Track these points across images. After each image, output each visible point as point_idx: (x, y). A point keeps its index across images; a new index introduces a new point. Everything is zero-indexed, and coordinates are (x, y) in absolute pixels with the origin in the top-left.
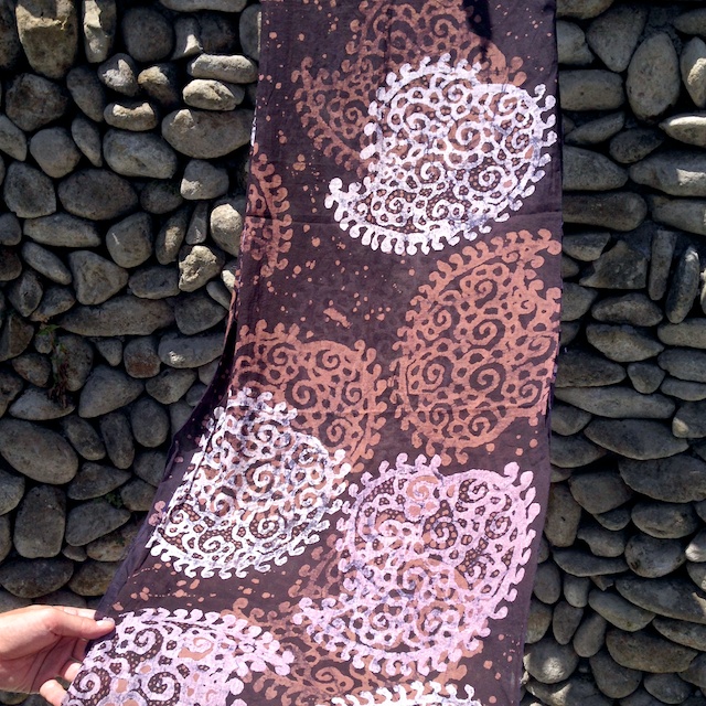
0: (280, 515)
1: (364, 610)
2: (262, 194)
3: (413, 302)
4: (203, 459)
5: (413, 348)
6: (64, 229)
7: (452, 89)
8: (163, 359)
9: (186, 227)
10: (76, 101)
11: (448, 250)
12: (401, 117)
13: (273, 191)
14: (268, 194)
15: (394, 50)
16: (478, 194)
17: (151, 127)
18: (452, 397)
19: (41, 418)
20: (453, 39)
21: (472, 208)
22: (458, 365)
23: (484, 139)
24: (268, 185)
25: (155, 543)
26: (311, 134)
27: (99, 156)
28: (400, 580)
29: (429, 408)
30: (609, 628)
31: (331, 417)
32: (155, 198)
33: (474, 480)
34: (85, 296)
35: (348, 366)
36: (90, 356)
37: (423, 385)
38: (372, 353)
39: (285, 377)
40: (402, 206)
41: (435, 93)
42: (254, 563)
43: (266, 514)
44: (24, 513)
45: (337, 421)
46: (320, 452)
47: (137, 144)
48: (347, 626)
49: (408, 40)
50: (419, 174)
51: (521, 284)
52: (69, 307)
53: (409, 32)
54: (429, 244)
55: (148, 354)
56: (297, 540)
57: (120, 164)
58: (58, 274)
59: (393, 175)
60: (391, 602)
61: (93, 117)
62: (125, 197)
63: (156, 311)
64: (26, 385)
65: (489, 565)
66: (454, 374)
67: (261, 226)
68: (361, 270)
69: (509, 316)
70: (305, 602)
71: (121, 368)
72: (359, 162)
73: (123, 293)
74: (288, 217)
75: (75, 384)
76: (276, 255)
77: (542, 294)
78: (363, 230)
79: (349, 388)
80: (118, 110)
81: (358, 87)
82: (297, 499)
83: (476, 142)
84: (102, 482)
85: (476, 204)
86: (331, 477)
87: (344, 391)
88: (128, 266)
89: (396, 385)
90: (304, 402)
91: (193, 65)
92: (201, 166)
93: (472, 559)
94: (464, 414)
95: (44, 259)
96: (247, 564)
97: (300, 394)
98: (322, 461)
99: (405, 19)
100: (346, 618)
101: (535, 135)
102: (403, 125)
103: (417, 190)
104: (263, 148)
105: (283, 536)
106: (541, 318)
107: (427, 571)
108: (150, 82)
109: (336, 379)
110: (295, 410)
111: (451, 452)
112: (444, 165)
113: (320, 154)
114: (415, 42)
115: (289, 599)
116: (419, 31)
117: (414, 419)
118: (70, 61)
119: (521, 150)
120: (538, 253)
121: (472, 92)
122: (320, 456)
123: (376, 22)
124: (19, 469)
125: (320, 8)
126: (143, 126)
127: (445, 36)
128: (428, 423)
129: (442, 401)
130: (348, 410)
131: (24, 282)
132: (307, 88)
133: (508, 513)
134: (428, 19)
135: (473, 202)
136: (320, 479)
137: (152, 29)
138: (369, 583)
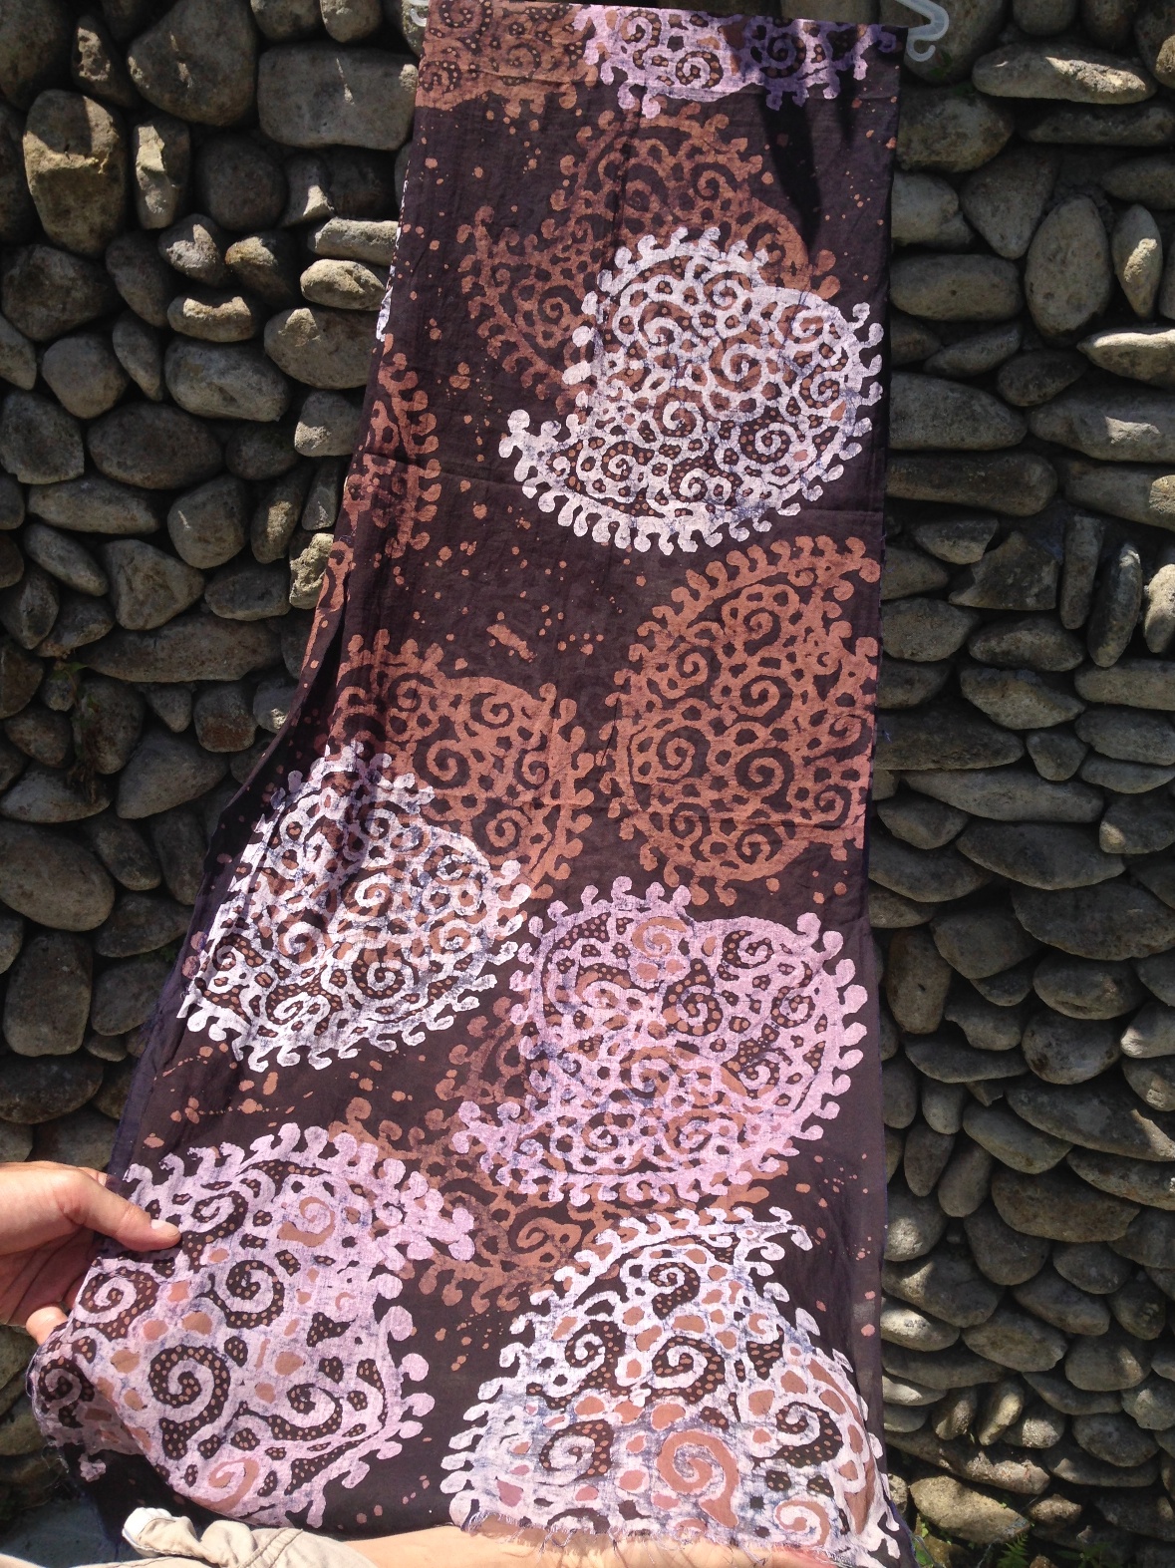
0: (405, 962)
1: (571, 1123)
2: (395, 420)
3: (643, 631)
4: (264, 858)
5: (642, 705)
6: (97, 504)
7: (720, 287)
8: (261, 721)
9: (302, 505)
10: (123, 293)
11: (704, 555)
12: (636, 321)
13: (413, 417)
14: (403, 421)
15: (630, 212)
16: (754, 465)
17: (245, 337)
18: (707, 796)
19: (53, 820)
20: (726, 205)
21: (744, 487)
22: (718, 744)
23: (766, 376)
24: (406, 405)
25: (194, 1008)
26: (483, 331)
27: (157, 382)
28: (625, 1075)
29: (669, 809)
30: (997, 1167)
31: (496, 806)
32: (251, 453)
33: (749, 933)
34: (130, 615)
35: (526, 723)
36: (136, 714)
37: (657, 770)
38: (568, 708)
39: (415, 732)
40: (629, 469)
41: (691, 289)
42: (366, 1035)
43: (381, 954)
44: (21, 979)
45: (505, 814)
46: (475, 861)
47: (222, 364)
48: (547, 1148)
49: (653, 198)
50: (659, 419)
51: (818, 624)
52: (104, 632)
53: (657, 185)
54: (674, 538)
55: (234, 713)
56: (438, 1006)
57: (193, 396)
58: (85, 578)
59: (618, 417)
60: (615, 1108)
61: (148, 318)
62: (200, 450)
63: (250, 641)
64: (28, 765)
65: (783, 1065)
66: (711, 758)
67: (389, 471)
68: (555, 567)
69: (799, 674)
70: (468, 1111)
71: (189, 736)
72: (559, 389)
73: (195, 611)
74: (434, 463)
75: (111, 762)
76: (411, 523)
77: (849, 645)
78: (561, 502)
79: (528, 759)
80: (190, 306)
81: (566, 265)
82: (434, 936)
83: (754, 378)
84: (155, 928)
85: (749, 482)
86: (495, 905)
87: (519, 763)
88: (204, 565)
89: (612, 764)
90: (448, 776)
91: (318, 236)
92: (328, 401)
93: (752, 1056)
94: (728, 825)
95: (62, 553)
96: (356, 1038)
97: (441, 763)
98: (479, 877)
99: (650, 162)
100: (542, 1137)
101: (850, 384)
102: (639, 336)
103: (655, 446)
104: (400, 343)
105: (413, 998)
106: (846, 686)
107: (674, 1067)
108: (246, 262)
109: (505, 743)
110: (429, 789)
111: (708, 883)
112: (702, 409)
113: (495, 367)
114: (664, 202)
115: (439, 1104)
116: (671, 184)
117: (643, 823)
118: (111, 225)
119: (825, 405)
120: (846, 576)
121: (752, 296)
122: (475, 869)
123: (603, 163)
124: (14, 906)
125: (513, 131)
126: (233, 335)
127: (713, 198)
128: (667, 832)
129: (691, 800)
130: (527, 796)
131: (28, 592)
132: (482, 255)
133: (808, 991)
134: (687, 166)
135: (746, 479)
136: (476, 907)
137: (249, 175)
138: (573, 1081)
